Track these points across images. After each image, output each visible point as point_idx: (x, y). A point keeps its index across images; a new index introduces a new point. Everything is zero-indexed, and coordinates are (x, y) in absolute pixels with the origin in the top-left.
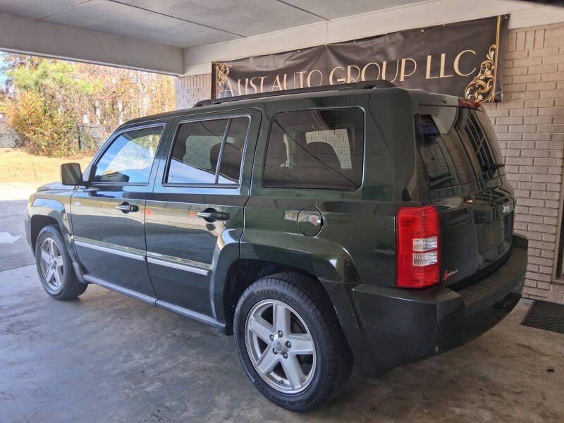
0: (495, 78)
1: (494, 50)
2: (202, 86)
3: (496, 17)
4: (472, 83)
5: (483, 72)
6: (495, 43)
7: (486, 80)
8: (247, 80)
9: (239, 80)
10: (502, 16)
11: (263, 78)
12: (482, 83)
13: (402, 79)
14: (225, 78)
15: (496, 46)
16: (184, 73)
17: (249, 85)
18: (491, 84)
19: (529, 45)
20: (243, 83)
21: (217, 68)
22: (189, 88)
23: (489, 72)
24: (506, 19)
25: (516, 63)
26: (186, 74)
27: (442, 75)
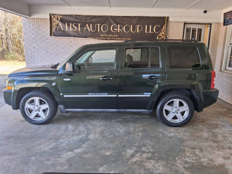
0: (165, 34)
1: (164, 26)
2: (42, 23)
3: (166, 17)
4: (158, 35)
5: (162, 32)
6: (165, 24)
7: (162, 35)
8: (71, 24)
9: (66, 24)
10: (167, 17)
11: (79, 24)
12: (161, 35)
13: (138, 32)
14: (57, 22)
15: (165, 25)
16: (30, 16)
17: (72, 26)
18: (164, 36)
19: (173, 26)
20: (69, 25)
21: (53, 17)
22: (33, 23)
23: (163, 33)
24: (168, 18)
25: (170, 31)
26: (32, 17)
27: (150, 32)
